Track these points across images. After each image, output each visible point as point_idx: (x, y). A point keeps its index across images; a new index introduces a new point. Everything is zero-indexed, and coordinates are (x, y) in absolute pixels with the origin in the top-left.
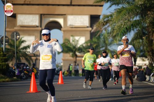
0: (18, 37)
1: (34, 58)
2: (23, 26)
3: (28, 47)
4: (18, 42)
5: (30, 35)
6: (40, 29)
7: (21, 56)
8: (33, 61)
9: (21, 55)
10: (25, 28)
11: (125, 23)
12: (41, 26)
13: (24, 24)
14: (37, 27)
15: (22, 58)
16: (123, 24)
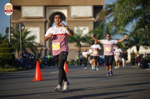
0: (23, 28)
1: (39, 48)
3: (33, 38)
4: (23, 33)
5: (34, 26)
6: (44, 20)
7: (27, 47)
8: (38, 52)
9: (26, 45)
10: (30, 20)
11: (127, 12)
12: (45, 17)
13: (28, 16)
14: (42, 18)
15: (28, 49)
16: (126, 14)
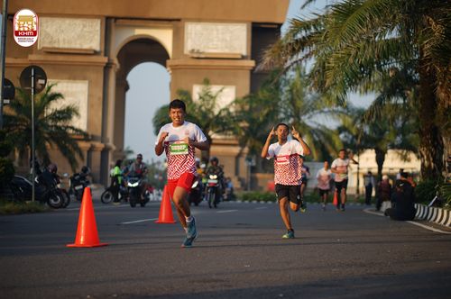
0: (41, 82)
1: (83, 145)
2: (53, 51)
3: (68, 113)
4: (38, 97)
5: (73, 78)
6: (105, 60)
7: (47, 140)
8: (81, 155)
9: (46, 136)
10: (60, 58)
11: (359, 48)
12: (106, 52)
13: (56, 46)
14: (96, 53)
15: (51, 144)
16: (353, 52)
